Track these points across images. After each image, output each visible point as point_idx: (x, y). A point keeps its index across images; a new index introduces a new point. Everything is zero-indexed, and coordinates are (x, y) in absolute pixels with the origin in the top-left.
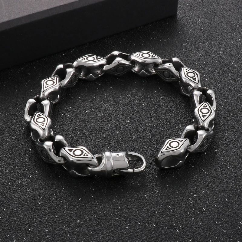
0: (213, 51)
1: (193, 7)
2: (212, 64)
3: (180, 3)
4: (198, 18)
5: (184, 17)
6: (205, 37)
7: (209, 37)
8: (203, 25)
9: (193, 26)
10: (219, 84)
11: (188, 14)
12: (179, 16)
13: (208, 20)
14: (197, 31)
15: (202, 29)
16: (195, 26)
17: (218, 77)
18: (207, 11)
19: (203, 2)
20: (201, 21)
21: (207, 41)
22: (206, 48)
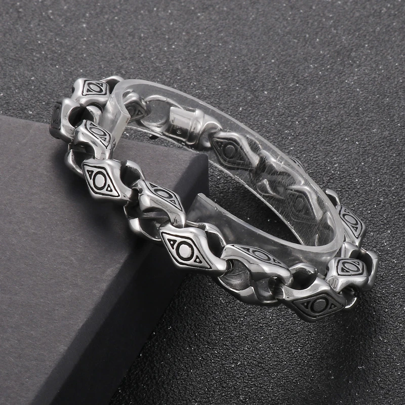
0: (398, 251)
1: (368, 148)
2: (390, 281)
3: (342, 139)
4: (376, 174)
5: (347, 170)
6: (386, 219)
7: (392, 219)
8: (384, 190)
9: (362, 194)
10: (400, 323)
11: (355, 164)
12: (336, 167)
13: (398, 179)
14: (370, 205)
15: (381, 201)
16: (366, 192)
17: (400, 308)
18: (398, 158)
19: (392, 137)
20: (381, 181)
21: (387, 229)
22: (383, 243)
